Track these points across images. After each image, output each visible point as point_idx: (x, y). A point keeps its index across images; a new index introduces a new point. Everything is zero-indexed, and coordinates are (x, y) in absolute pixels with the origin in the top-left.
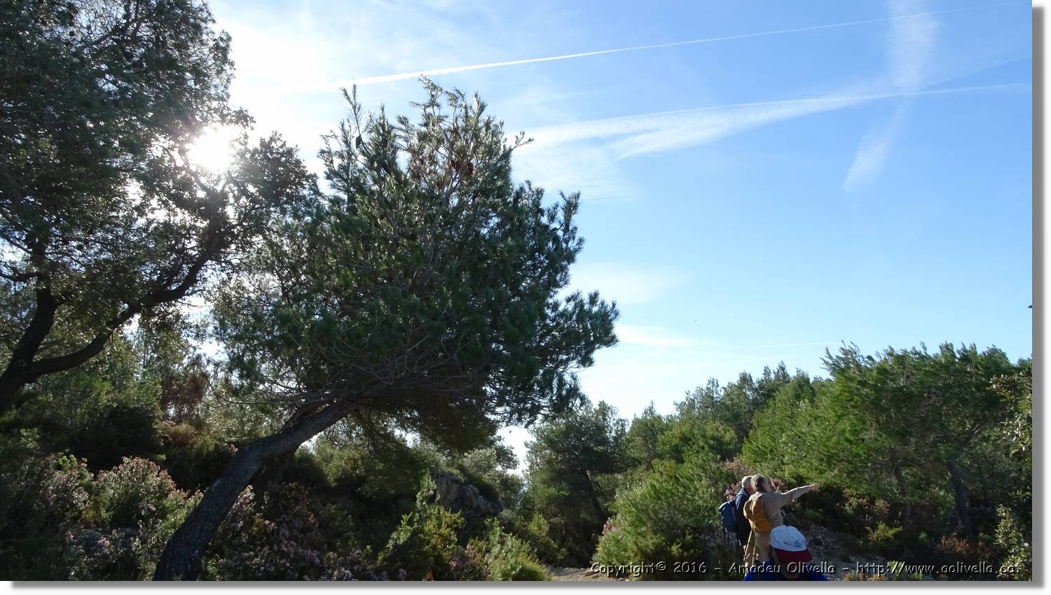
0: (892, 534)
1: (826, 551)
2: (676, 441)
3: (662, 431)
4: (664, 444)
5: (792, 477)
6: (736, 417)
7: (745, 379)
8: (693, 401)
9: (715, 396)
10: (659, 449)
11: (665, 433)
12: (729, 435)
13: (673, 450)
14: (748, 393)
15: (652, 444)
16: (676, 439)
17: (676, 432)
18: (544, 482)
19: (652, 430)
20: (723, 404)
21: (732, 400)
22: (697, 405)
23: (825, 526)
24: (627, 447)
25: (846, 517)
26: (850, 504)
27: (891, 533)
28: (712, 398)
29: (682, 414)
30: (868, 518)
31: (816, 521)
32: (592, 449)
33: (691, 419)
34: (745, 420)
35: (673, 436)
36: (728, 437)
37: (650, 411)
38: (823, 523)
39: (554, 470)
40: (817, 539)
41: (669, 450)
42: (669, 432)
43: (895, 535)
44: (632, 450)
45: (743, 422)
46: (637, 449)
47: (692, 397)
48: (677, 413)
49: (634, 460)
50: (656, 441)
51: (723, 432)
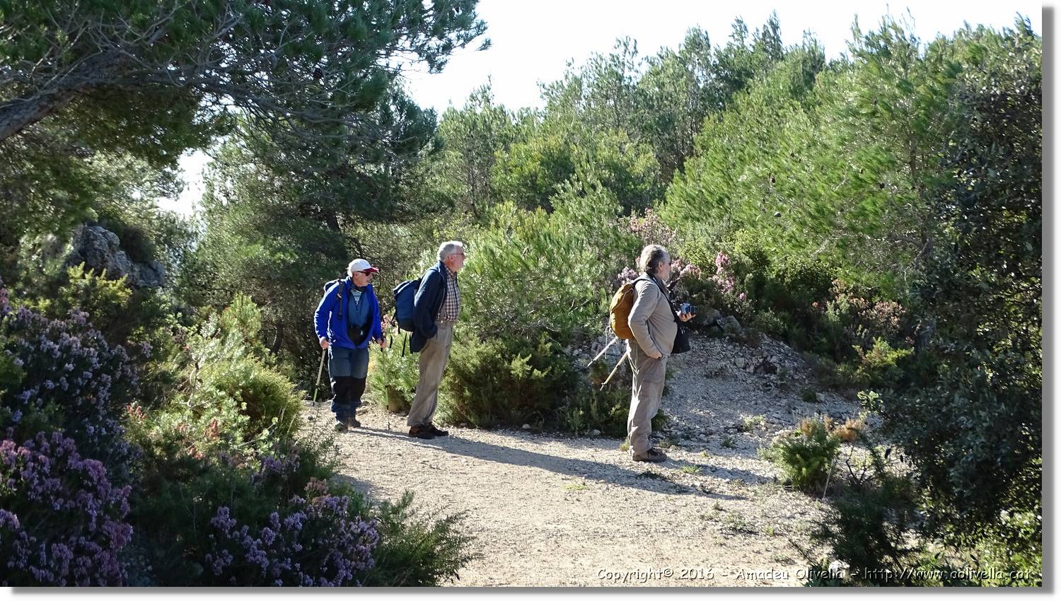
0: (893, 359)
1: (779, 382)
2: (533, 166)
3: (506, 141)
4: (508, 171)
5: (747, 254)
6: (667, 123)
7: (697, 43)
8: (578, 82)
9: (627, 74)
10: (497, 180)
11: (512, 145)
12: (644, 162)
13: (525, 185)
14: (698, 73)
15: (480, 166)
16: (534, 161)
17: (535, 146)
18: (240, 231)
19: (484, 138)
20: (642, 93)
21: (661, 85)
22: (587, 91)
23: (787, 342)
24: (427, 170)
25: (825, 330)
26: (836, 307)
27: (892, 356)
28: (620, 78)
29: (551, 107)
30: (862, 331)
31: (774, 334)
32: (352, 167)
33: (569, 120)
34: (683, 130)
35: (529, 155)
36: (639, 167)
37: (485, 95)
38: (786, 337)
39: (265, 208)
40: (770, 363)
41: (515, 182)
42: (522, 147)
43: (899, 361)
44: (437, 177)
45: (679, 133)
46: (447, 176)
47: (578, 75)
48: (542, 105)
49: (442, 198)
50: (491, 161)
51: (632, 154)
